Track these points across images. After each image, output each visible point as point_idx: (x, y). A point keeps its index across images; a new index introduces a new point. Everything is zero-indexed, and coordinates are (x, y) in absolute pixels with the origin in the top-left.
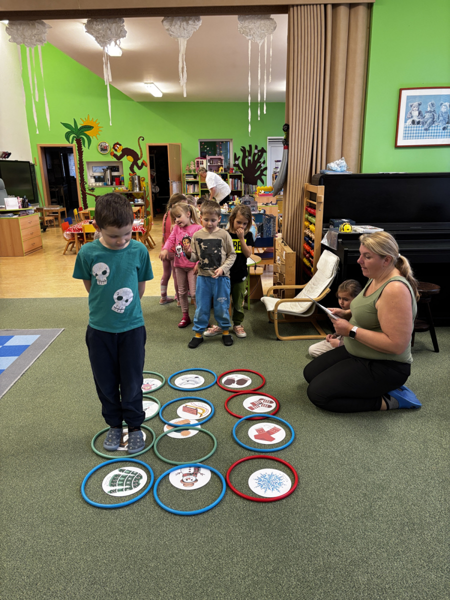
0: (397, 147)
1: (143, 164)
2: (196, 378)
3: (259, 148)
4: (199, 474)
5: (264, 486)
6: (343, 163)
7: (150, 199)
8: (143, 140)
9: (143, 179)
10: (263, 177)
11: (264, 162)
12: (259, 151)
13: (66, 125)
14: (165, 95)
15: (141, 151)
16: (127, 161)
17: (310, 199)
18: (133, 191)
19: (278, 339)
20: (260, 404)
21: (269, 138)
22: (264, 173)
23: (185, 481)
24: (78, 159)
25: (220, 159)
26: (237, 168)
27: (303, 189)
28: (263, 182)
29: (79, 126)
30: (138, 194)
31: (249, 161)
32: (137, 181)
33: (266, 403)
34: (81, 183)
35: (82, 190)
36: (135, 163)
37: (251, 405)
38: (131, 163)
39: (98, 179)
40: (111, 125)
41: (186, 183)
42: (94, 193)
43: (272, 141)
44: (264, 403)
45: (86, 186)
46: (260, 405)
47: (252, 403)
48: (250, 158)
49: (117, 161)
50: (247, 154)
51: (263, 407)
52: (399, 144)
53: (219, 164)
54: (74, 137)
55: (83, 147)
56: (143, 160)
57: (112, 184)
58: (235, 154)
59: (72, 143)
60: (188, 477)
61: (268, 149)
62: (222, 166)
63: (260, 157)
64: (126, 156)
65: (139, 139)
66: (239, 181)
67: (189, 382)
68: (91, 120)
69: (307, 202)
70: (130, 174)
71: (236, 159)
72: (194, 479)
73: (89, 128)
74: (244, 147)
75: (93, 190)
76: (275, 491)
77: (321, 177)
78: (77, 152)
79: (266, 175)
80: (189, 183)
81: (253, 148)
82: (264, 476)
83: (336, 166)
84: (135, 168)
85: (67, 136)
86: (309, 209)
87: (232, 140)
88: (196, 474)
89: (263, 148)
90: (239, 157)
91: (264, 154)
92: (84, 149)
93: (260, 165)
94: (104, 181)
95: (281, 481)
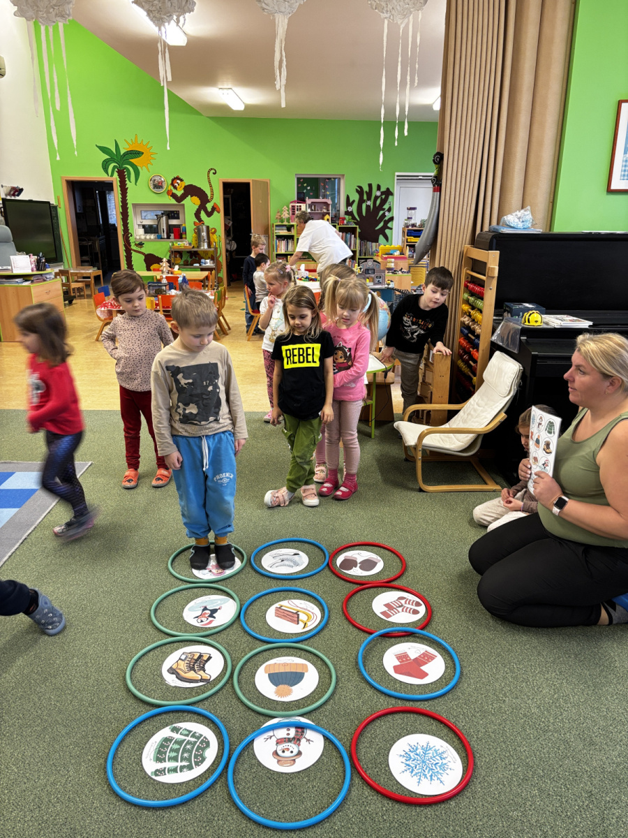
0: (610, 191)
1: (214, 209)
2: (295, 554)
3: (383, 189)
4: (303, 741)
5: (416, 771)
6: (527, 214)
7: (223, 260)
8: (214, 173)
9: (213, 230)
10: (387, 231)
11: (389, 210)
12: (383, 193)
13: (104, 150)
14: (247, 107)
15: (212, 191)
16: (191, 204)
17: (472, 270)
18: (198, 247)
19: (421, 490)
20: (400, 607)
21: (397, 174)
22: (389, 225)
23: (280, 753)
24: (120, 199)
25: (326, 204)
26: (350, 217)
27: (462, 254)
28: (386, 238)
29: (122, 152)
30: (205, 252)
31: (368, 207)
32: (204, 234)
33: (410, 606)
34: (123, 235)
35: (125, 245)
36: (202, 207)
37: (386, 609)
38: (197, 207)
39: (148, 229)
40: (168, 148)
41: (275, 237)
42: (143, 250)
43: (402, 179)
44: (407, 606)
45: (132, 239)
46: (400, 609)
47: (387, 605)
48: (369, 203)
49: (175, 202)
50: (365, 197)
51: (404, 613)
52: (613, 187)
53: (325, 211)
54: (114, 167)
55: (127, 182)
56: (215, 204)
57: (168, 237)
58: (348, 197)
59: (112, 175)
60: (285, 745)
61: (396, 191)
62: (329, 214)
63: (384, 202)
64: (189, 196)
65: (209, 172)
66: (353, 236)
67: (285, 562)
68: (139, 142)
69: (467, 274)
70: (195, 223)
71: (349, 203)
72: (295, 752)
73: (137, 154)
74: (360, 187)
75: (141, 245)
76: (436, 782)
77: (493, 237)
78: (119, 189)
79: (391, 229)
80: (280, 237)
81: (374, 188)
82: (414, 749)
83: (517, 220)
84: (203, 215)
85: (105, 166)
86: (471, 286)
87: (343, 175)
88: (299, 740)
89: (388, 189)
90: (354, 201)
91: (390, 197)
92: (129, 185)
93: (384, 213)
94: (157, 233)
95: (444, 761)
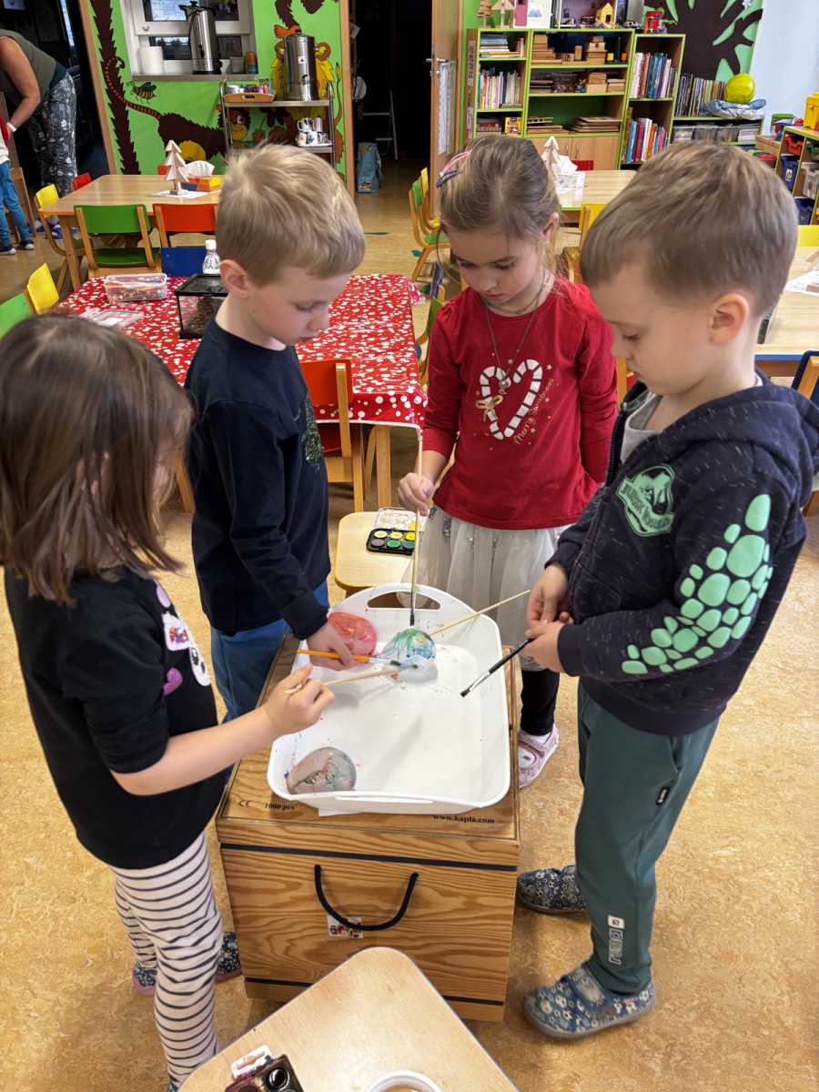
9: (322, 50)
10: (740, 50)
18: (288, 97)
22: (747, 34)
28: (736, 68)
30: (306, 111)
32: (303, 59)
34: (104, 64)
35: (109, 92)
39: (168, 49)
41: (478, 66)
42: (153, 104)
45: (124, 76)
57: (217, 69)
66: (669, 61)
70: (277, 29)
79: (750, 43)
80: (492, 68)
93: (741, 1)
94: (190, 58)
